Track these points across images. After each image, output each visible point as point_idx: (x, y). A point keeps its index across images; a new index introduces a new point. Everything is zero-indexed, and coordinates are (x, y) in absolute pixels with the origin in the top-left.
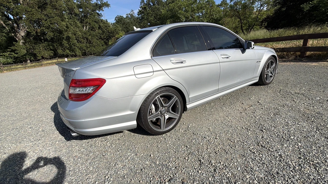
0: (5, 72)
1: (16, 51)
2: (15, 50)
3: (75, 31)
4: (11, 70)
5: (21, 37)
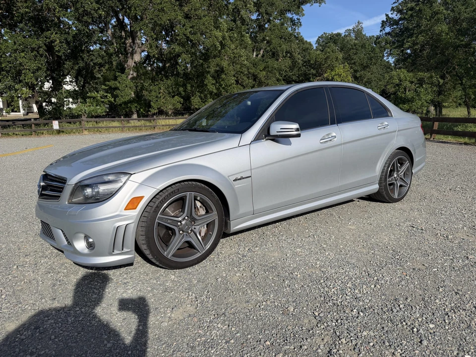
0: (86, 132)
1: (116, 91)
2: (116, 88)
3: (237, 56)
4: (98, 130)
5: (133, 64)
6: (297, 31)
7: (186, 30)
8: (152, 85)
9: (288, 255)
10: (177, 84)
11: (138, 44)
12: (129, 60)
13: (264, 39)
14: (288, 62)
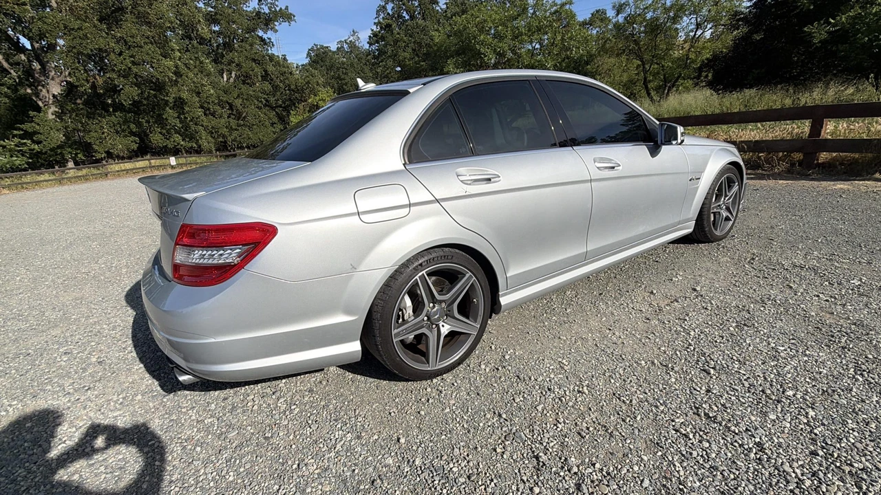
0: (6, 191)
1: (36, 136)
2: (35, 133)
3: (198, 85)
4: (23, 186)
5: (52, 98)
6: (270, 52)
12: (42, 94)
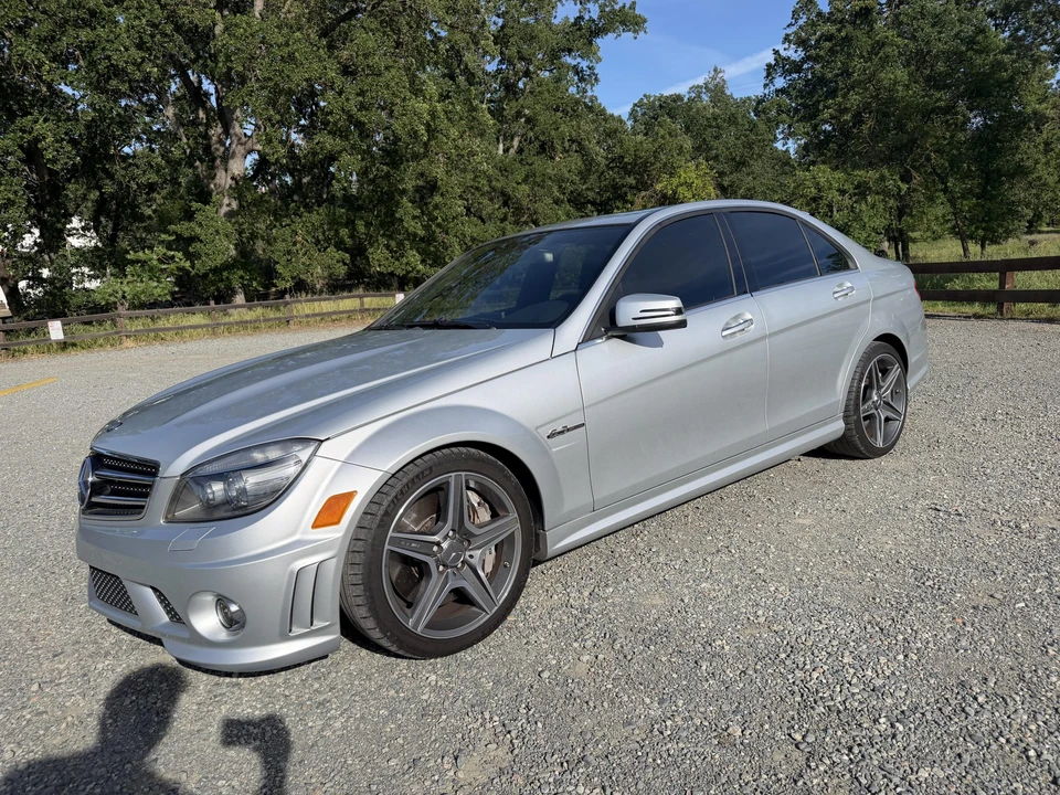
0: (129, 343)
1: (193, 245)
2: (194, 239)
3: (465, 152)
4: (158, 336)
5: (229, 181)
6: (589, 94)
7: (348, 100)
8: (275, 226)
9: (686, 601)
10: (334, 223)
11: (236, 135)
12: (219, 174)
13: (519, 114)
14: (576, 161)
